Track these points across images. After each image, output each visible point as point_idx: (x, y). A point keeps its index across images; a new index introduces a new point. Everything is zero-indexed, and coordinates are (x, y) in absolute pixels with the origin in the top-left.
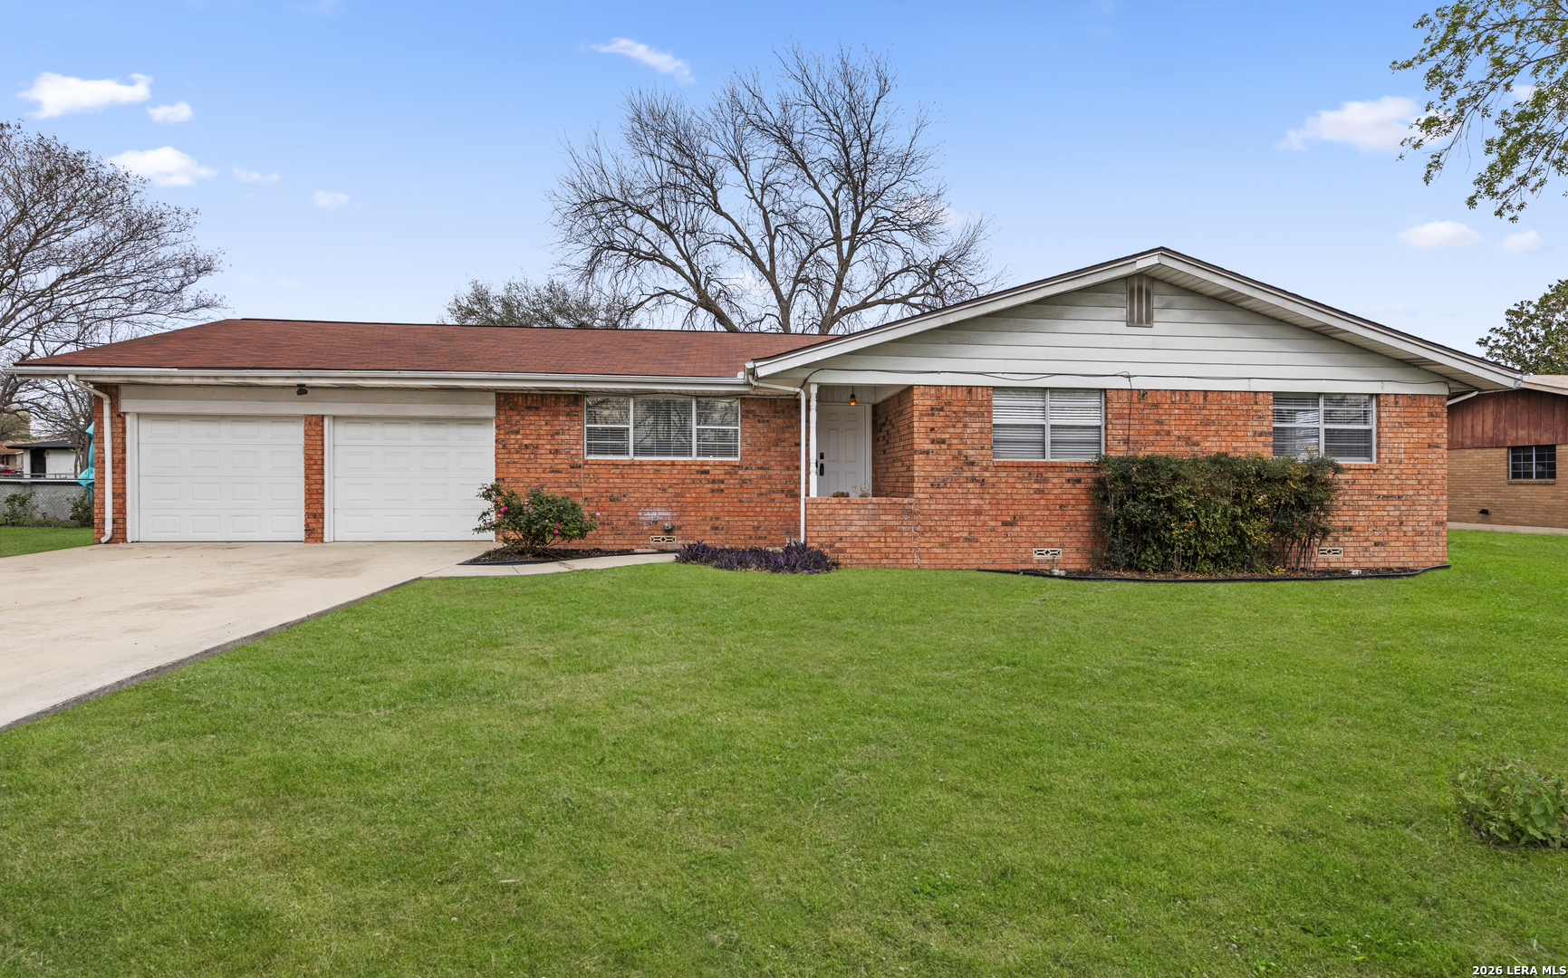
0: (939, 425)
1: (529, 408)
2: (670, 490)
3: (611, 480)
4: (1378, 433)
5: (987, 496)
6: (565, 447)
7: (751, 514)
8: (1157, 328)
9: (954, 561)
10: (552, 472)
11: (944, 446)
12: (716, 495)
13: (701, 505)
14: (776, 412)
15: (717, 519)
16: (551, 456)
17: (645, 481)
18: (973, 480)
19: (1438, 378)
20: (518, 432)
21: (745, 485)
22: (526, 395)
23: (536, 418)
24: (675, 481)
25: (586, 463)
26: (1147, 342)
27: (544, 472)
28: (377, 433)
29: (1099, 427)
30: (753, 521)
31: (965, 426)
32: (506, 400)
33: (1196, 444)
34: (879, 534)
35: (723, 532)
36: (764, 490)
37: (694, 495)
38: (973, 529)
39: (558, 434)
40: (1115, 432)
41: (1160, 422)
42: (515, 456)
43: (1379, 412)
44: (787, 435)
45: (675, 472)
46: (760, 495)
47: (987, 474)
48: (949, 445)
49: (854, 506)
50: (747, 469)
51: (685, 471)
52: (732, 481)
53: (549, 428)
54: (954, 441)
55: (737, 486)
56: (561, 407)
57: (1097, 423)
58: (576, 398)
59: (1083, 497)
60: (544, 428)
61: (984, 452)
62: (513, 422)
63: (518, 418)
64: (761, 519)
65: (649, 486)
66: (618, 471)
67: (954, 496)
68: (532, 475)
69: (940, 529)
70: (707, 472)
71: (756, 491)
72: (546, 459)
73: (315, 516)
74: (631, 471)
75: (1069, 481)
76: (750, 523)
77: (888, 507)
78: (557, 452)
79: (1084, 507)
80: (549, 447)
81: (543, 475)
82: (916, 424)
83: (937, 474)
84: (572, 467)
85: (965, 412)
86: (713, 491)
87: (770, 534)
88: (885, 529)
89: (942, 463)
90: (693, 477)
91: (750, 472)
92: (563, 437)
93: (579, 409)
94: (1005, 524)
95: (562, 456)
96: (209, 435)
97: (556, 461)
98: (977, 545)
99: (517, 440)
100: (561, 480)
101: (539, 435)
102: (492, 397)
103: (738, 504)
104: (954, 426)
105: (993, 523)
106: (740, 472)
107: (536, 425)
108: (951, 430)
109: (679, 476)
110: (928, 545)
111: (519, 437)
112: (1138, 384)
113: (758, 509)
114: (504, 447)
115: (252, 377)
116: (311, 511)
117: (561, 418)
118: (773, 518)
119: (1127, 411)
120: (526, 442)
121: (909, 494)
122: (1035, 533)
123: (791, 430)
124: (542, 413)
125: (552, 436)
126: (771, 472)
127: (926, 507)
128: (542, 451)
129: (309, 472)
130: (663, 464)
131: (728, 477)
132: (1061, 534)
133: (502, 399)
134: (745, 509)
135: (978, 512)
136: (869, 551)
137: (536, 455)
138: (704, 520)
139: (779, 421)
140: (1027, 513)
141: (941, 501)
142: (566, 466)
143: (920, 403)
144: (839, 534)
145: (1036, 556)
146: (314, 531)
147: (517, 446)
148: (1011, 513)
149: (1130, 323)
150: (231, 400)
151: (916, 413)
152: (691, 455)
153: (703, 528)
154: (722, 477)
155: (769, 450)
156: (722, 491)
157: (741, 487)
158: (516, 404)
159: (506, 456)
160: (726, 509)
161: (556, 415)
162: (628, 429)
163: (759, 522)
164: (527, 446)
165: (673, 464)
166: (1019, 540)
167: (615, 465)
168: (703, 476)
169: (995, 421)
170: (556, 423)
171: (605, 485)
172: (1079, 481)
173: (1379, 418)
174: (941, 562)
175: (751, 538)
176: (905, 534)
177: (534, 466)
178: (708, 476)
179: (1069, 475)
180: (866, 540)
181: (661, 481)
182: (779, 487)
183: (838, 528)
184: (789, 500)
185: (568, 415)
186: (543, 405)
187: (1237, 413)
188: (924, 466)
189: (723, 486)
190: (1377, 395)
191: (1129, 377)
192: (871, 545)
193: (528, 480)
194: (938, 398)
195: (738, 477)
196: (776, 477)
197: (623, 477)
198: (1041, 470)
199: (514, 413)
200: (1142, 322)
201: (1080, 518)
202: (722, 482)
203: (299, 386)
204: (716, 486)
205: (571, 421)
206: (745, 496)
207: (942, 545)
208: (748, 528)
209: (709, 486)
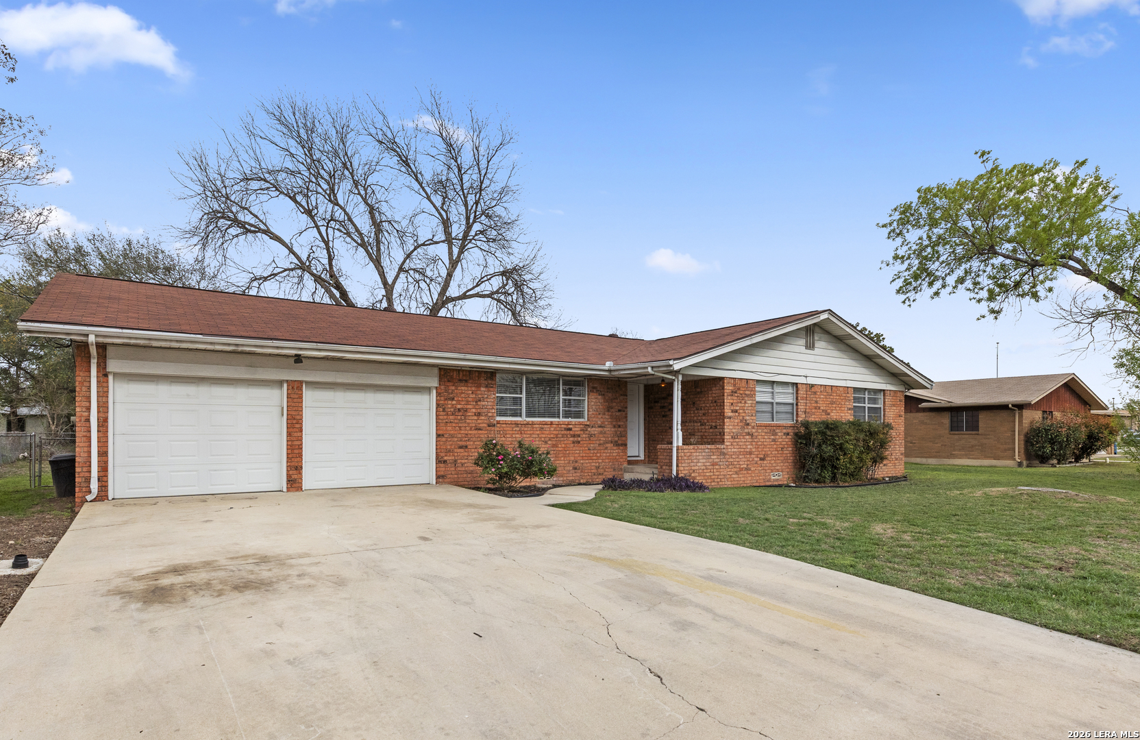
0: (735, 401)
1: (461, 381)
2: (549, 442)
3: (514, 436)
4: (884, 409)
5: (754, 443)
6: (485, 410)
7: (595, 458)
8: (817, 351)
9: (741, 482)
10: (476, 429)
11: (737, 414)
12: (576, 445)
13: (567, 452)
14: (608, 389)
15: (576, 462)
16: (476, 418)
17: (534, 436)
18: (748, 434)
19: (903, 383)
20: (453, 399)
21: (591, 438)
22: (459, 370)
23: (466, 388)
24: (552, 436)
25: (498, 422)
26: (812, 358)
27: (471, 430)
28: (340, 397)
29: (793, 404)
30: (596, 463)
31: (745, 403)
32: (446, 374)
33: (829, 414)
34: (710, 467)
35: (579, 471)
36: (602, 442)
37: (563, 446)
38: (748, 463)
39: (480, 401)
40: (801, 407)
41: (816, 402)
42: (451, 417)
43: (884, 399)
44: (614, 404)
45: (552, 429)
46: (599, 444)
47: (754, 431)
48: (739, 413)
49: (700, 451)
50: (592, 427)
51: (558, 429)
52: (584, 436)
53: (474, 396)
54: (741, 411)
55: (587, 439)
56: (482, 381)
57: (791, 401)
58: (491, 374)
59: (790, 443)
60: (471, 396)
61: (752, 418)
62: (450, 391)
63: (453, 388)
64: (600, 461)
65: (537, 439)
66: (518, 429)
67: (741, 444)
68: (462, 432)
69: (735, 463)
70: (570, 429)
71: (598, 442)
72: (472, 420)
73: (296, 468)
74: (526, 429)
75: (784, 434)
76: (594, 464)
77: (714, 451)
78: (479, 414)
79: (790, 449)
80: (474, 410)
81: (470, 432)
82: (725, 401)
83: (734, 431)
84: (489, 426)
85: (745, 394)
86: (574, 442)
87: (605, 471)
88: (714, 464)
89: (736, 424)
90: (563, 432)
91: (594, 429)
92: (483, 403)
93: (493, 382)
94: (761, 459)
95: (483, 418)
96: (188, 395)
97: (479, 421)
98: (750, 472)
99: (453, 405)
100: (482, 436)
101: (468, 401)
102: (436, 371)
103: (588, 452)
104: (741, 402)
105: (756, 459)
106: (589, 429)
107: (466, 392)
108: (740, 405)
109: (555, 432)
110: (731, 473)
111: (454, 402)
112: (810, 381)
113: (598, 455)
114: (444, 410)
115: (248, 344)
116: (293, 464)
117: (482, 389)
118: (607, 461)
119: (805, 396)
120: (459, 406)
121: (723, 442)
122: (772, 464)
123: (616, 401)
124: (469, 385)
125: (476, 402)
126: (605, 429)
127: (730, 450)
128: (469, 414)
129: (291, 430)
130: (546, 424)
131: (582, 432)
132: (782, 464)
133: (442, 373)
134: (592, 455)
135: (751, 453)
136: (706, 478)
137: (465, 416)
138: (569, 463)
139: (610, 395)
140: (769, 453)
141: (735, 447)
142: (485, 425)
143: (728, 388)
144: (693, 468)
145: (773, 478)
146: (294, 482)
147: (452, 410)
148: (763, 453)
149: (807, 347)
150: (224, 365)
151: (726, 394)
152: (559, 417)
153: (568, 468)
154: (579, 433)
155: (605, 414)
156: (579, 442)
157: (590, 440)
158: (452, 377)
159: (445, 417)
160: (581, 455)
161: (479, 386)
162: (521, 398)
163: (599, 463)
164: (459, 410)
165: (552, 423)
166: (766, 468)
167: (517, 424)
168: (568, 432)
169: (758, 399)
170: (479, 392)
171: (510, 439)
172: (788, 434)
173: (884, 402)
174: (736, 483)
175: (594, 475)
176: (722, 467)
177: (464, 425)
178: (571, 432)
179: (785, 431)
180: (705, 471)
181: (544, 436)
182: (610, 439)
183: (692, 464)
184: (615, 448)
185: (486, 387)
186: (470, 379)
187: (842, 398)
188: (729, 425)
189: (579, 439)
190: (884, 390)
191: (806, 377)
192: (707, 474)
193: (460, 436)
194: (734, 385)
195: (587, 432)
196: (608, 432)
197: (521, 433)
198: (775, 428)
199: (451, 384)
200: (810, 347)
201: (789, 455)
202: (579, 436)
203: (296, 355)
204: (576, 439)
205: (489, 391)
206: (592, 445)
207: (737, 473)
208: (593, 468)
209: (572, 439)
